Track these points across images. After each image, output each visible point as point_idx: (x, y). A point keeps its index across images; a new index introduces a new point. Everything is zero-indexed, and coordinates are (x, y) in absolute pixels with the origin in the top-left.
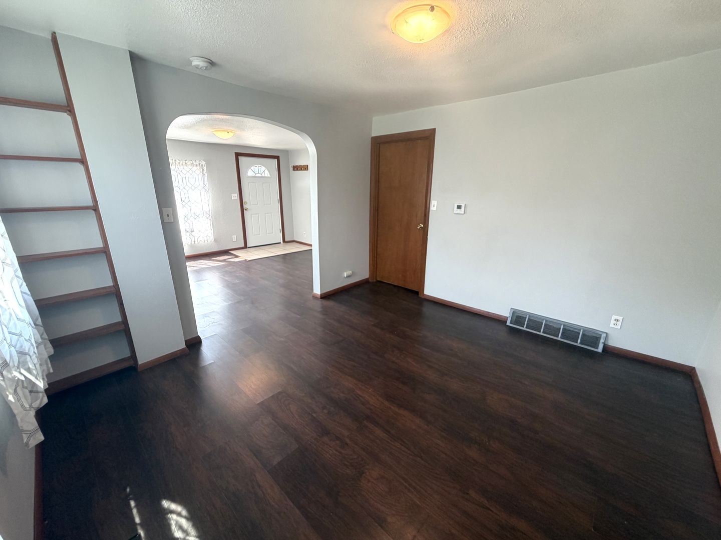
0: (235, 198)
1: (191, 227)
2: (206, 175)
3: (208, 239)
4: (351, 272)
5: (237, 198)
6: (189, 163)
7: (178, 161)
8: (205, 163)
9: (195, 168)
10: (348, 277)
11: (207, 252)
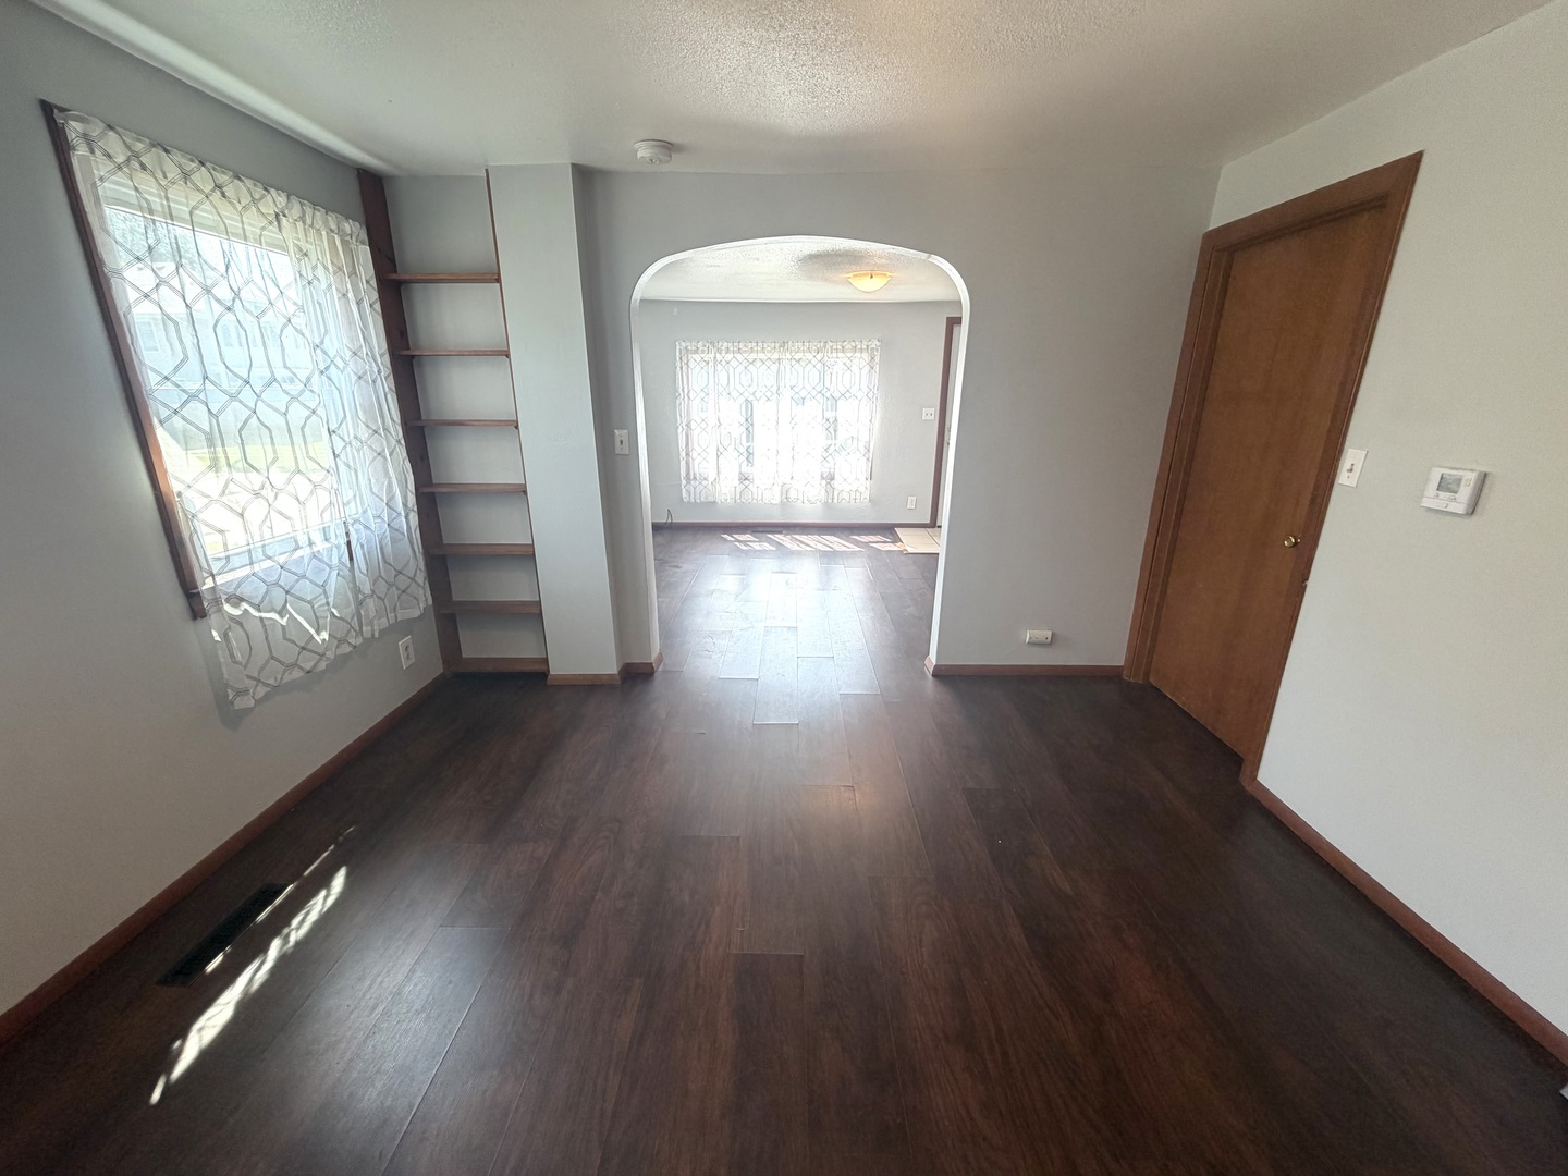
0: (929, 417)
1: (832, 471)
2: (877, 368)
3: (858, 496)
4: (1049, 634)
5: (932, 417)
6: (848, 347)
7: (831, 344)
8: (878, 344)
9: (858, 355)
10: (1033, 643)
11: (854, 521)
